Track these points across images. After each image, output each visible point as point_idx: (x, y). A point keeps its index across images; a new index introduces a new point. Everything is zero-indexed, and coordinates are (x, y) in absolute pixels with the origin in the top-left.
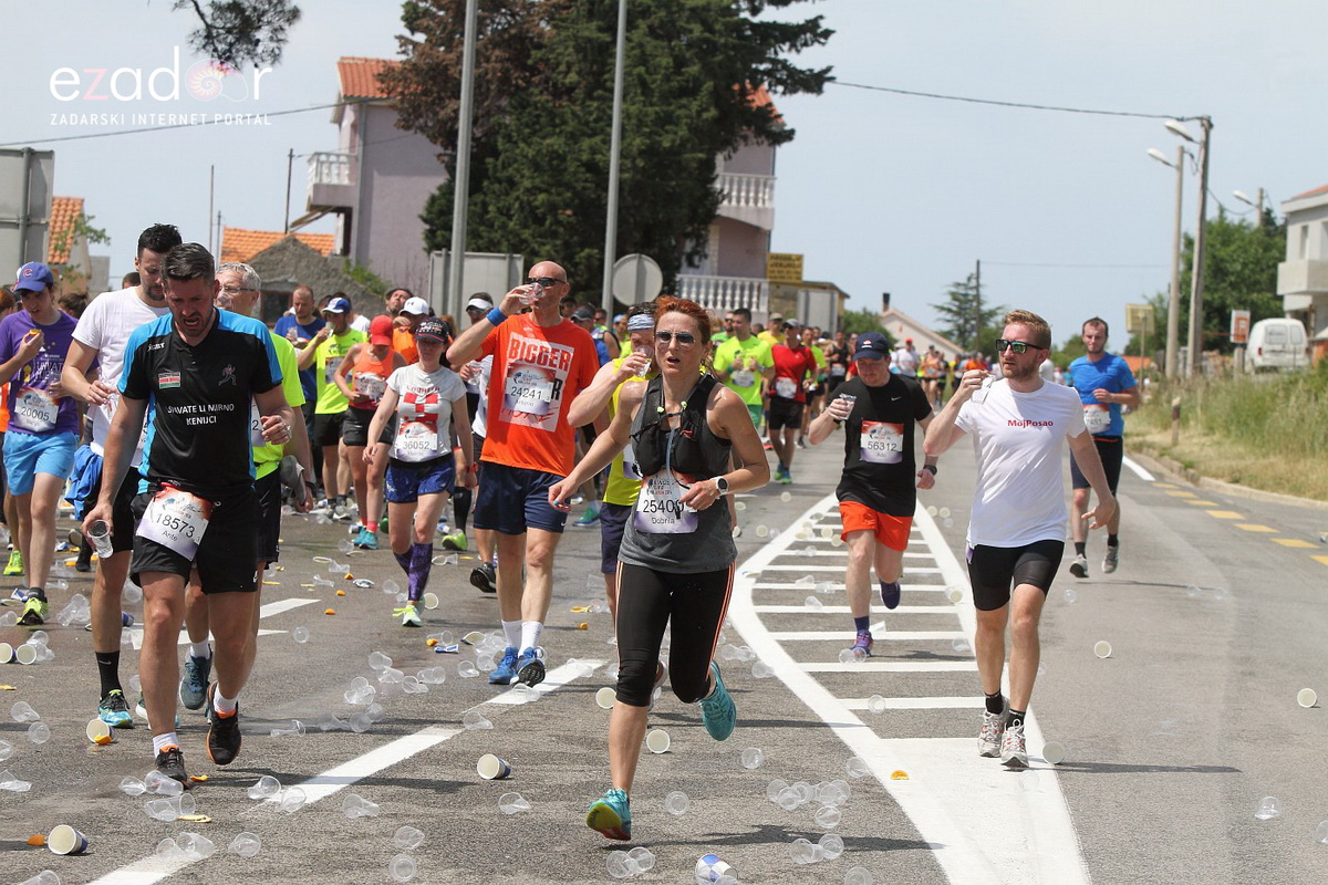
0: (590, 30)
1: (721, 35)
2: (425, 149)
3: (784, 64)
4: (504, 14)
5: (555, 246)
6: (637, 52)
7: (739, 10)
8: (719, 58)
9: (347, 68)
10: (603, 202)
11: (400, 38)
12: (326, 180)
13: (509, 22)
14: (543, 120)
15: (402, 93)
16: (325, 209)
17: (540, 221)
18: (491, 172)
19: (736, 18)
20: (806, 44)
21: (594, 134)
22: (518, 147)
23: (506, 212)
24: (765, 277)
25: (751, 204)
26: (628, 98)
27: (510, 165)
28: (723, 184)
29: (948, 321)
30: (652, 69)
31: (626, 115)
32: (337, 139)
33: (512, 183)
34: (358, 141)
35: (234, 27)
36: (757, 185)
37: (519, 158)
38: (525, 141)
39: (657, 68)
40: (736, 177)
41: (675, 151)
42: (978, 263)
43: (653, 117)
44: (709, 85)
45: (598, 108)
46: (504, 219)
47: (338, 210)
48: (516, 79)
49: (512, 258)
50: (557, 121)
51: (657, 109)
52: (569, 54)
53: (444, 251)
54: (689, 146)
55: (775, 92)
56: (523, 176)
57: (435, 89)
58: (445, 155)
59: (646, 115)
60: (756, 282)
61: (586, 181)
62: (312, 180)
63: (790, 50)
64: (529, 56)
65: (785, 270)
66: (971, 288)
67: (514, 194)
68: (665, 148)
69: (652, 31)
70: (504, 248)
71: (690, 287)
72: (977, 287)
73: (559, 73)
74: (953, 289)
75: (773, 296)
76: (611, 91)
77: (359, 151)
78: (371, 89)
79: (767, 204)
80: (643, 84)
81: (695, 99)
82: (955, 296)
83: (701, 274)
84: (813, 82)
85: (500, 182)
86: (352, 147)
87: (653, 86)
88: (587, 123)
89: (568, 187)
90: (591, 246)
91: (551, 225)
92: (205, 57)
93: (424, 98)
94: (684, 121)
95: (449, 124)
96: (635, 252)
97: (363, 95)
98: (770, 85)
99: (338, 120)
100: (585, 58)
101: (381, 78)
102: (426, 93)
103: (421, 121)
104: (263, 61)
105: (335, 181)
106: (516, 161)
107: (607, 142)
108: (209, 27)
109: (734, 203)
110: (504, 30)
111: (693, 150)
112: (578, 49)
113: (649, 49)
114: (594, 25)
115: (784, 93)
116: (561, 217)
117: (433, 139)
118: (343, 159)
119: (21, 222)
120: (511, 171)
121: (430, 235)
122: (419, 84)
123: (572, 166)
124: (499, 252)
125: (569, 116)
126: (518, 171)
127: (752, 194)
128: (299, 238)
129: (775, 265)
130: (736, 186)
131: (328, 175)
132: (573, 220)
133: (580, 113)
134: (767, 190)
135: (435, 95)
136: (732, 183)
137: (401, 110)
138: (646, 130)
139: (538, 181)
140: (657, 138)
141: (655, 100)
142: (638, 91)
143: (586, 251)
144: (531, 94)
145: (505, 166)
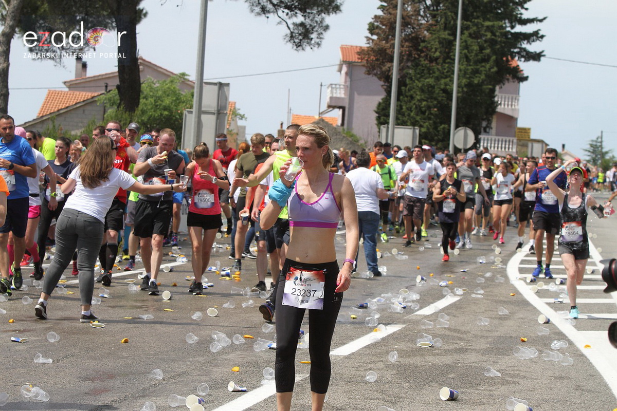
0: (445, 35)
1: (499, 37)
2: (378, 84)
3: (525, 50)
4: (410, 28)
5: (430, 123)
6: (464, 44)
7: (506, 27)
8: (498, 47)
9: (343, 49)
10: (450, 105)
11: (367, 37)
12: (335, 95)
13: (412, 32)
14: (425, 71)
15: (367, 60)
16: (334, 107)
17: (424, 113)
18: (403, 93)
19: (504, 31)
20: (533, 41)
21: (446, 77)
22: (415, 82)
23: (410, 109)
24: (515, 136)
25: (510, 107)
26: (461, 63)
27: (411, 90)
28: (498, 98)
29: (589, 156)
30: (470, 51)
31: (460, 70)
32: (340, 78)
33: (412, 97)
34: (348, 80)
35: (302, 33)
36: (512, 99)
37: (415, 87)
38: (418, 80)
39: (472, 51)
40: (503, 95)
41: (480, 85)
42: (602, 132)
43: (470, 71)
44: (494, 57)
45: (448, 67)
46: (409, 112)
47: (340, 107)
48: (414, 54)
49: (413, 129)
51: (472, 67)
52: (436, 44)
53: (386, 125)
54: (485, 83)
55: (521, 61)
56: (417, 95)
57: (381, 58)
58: (385, 85)
59: (468, 70)
60: (511, 139)
61: (443, 97)
62: (329, 95)
63: (527, 43)
64: (419, 45)
65: (523, 134)
66: (598, 142)
67: (413, 102)
68: (475, 84)
69: (470, 35)
70: (409, 124)
71: (484, 140)
72: (601, 142)
73: (432, 52)
74: (591, 143)
75: (518, 145)
76: (454, 60)
77: (348, 84)
78: (355, 58)
79: (516, 107)
80: (467, 57)
81: (488, 64)
82: (591, 145)
83: (489, 135)
84: (537, 57)
85: (407, 97)
86: (346, 82)
87: (471, 58)
88: (443, 73)
89: (436, 99)
90: (445, 123)
91: (428, 114)
92: (290, 45)
93: (376, 62)
94: (483, 72)
95: (387, 73)
96: (463, 126)
97: (351, 60)
98: (519, 58)
99: (340, 70)
100: (443, 46)
101: (359, 53)
102: (377, 60)
103: (375, 71)
104: (314, 46)
105: (338, 96)
106: (414, 88)
107: (452, 81)
108: (292, 33)
109: (503, 106)
110: (410, 35)
111: (487, 85)
112: (440, 43)
113: (469, 43)
114: (447, 32)
115: (524, 61)
116: (432, 112)
117: (380, 79)
118: (342, 86)
119: (216, 112)
120: (412, 92)
121: (378, 118)
122: (374, 56)
123: (437, 91)
124: (407, 125)
125: (436, 70)
126: (415, 92)
127: (510, 103)
128: (324, 119)
129: (520, 132)
130: (503, 100)
131: (336, 93)
132: (437, 113)
133: (441, 69)
134: (516, 101)
135: (381, 61)
136: (501, 98)
137: (366, 67)
138: (468, 76)
139: (423, 97)
140: (472, 79)
141: (471, 63)
142: (465, 60)
143: (443, 126)
144: (420, 61)
145: (409, 90)
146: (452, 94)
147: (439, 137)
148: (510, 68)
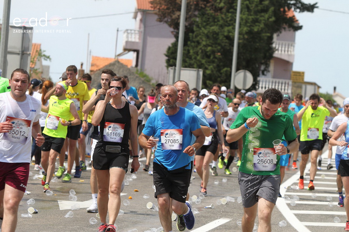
2: (169, 30)
5: (214, 66)
10: (232, 50)
12: (130, 40)
14: (211, 20)
15: (159, 9)
16: (129, 50)
17: (208, 57)
18: (191, 39)
21: (229, 25)
22: (201, 29)
23: (197, 53)
24: (290, 79)
25: (286, 52)
26: (242, 12)
27: (198, 36)
28: (276, 44)
30: (251, 2)
31: (241, 19)
32: (135, 25)
33: (199, 43)
34: (142, 26)
36: (288, 45)
37: (202, 34)
38: (204, 27)
39: (253, 2)
40: (281, 42)
41: (259, 33)
43: (251, 20)
44: (272, 9)
45: (231, 16)
46: (195, 55)
47: (134, 51)
48: (201, 4)
49: (198, 71)
50: (216, 20)
51: (253, 17)
53: (173, 67)
54: (264, 31)
55: (296, 11)
56: (203, 40)
57: (171, 7)
59: (249, 19)
60: (287, 81)
61: (226, 43)
62: (125, 40)
65: (298, 77)
67: (199, 47)
68: (255, 32)
71: (263, 82)
73: (217, 3)
75: (293, 86)
76: (236, 10)
77: (142, 29)
78: (148, 7)
79: (292, 53)
80: (248, 8)
81: (267, 14)
83: (267, 78)
84: (310, 8)
85: (194, 42)
86: (140, 28)
87: (252, 8)
88: (227, 22)
89: (219, 44)
90: (227, 66)
91: (213, 58)
93: (167, 11)
94: (263, 21)
95: (176, 20)
96: (243, 69)
97: (145, 9)
98: (294, 9)
99: (135, 17)
101: (152, 3)
102: (168, 9)
103: (166, 19)
105: (133, 40)
106: (200, 35)
107: (234, 28)
109: (280, 52)
111: (266, 32)
115: (300, 12)
116: (216, 56)
117: (170, 26)
118: (137, 32)
119: (20, 53)
120: (198, 38)
121: (168, 61)
122: (165, 5)
123: (221, 37)
124: (193, 68)
125: (220, 19)
126: (201, 38)
127: (286, 49)
128: (120, 61)
129: (294, 75)
130: (280, 46)
131: (131, 37)
132: (221, 57)
133: (224, 18)
134: (292, 47)
135: (171, 10)
137: (158, 15)
138: (248, 24)
139: (208, 42)
140: (252, 28)
141: (252, 13)
142: (246, 10)
143: (225, 69)
144: (207, 10)
145: (196, 36)
146: (234, 40)
147: (222, 78)
148: (286, 18)
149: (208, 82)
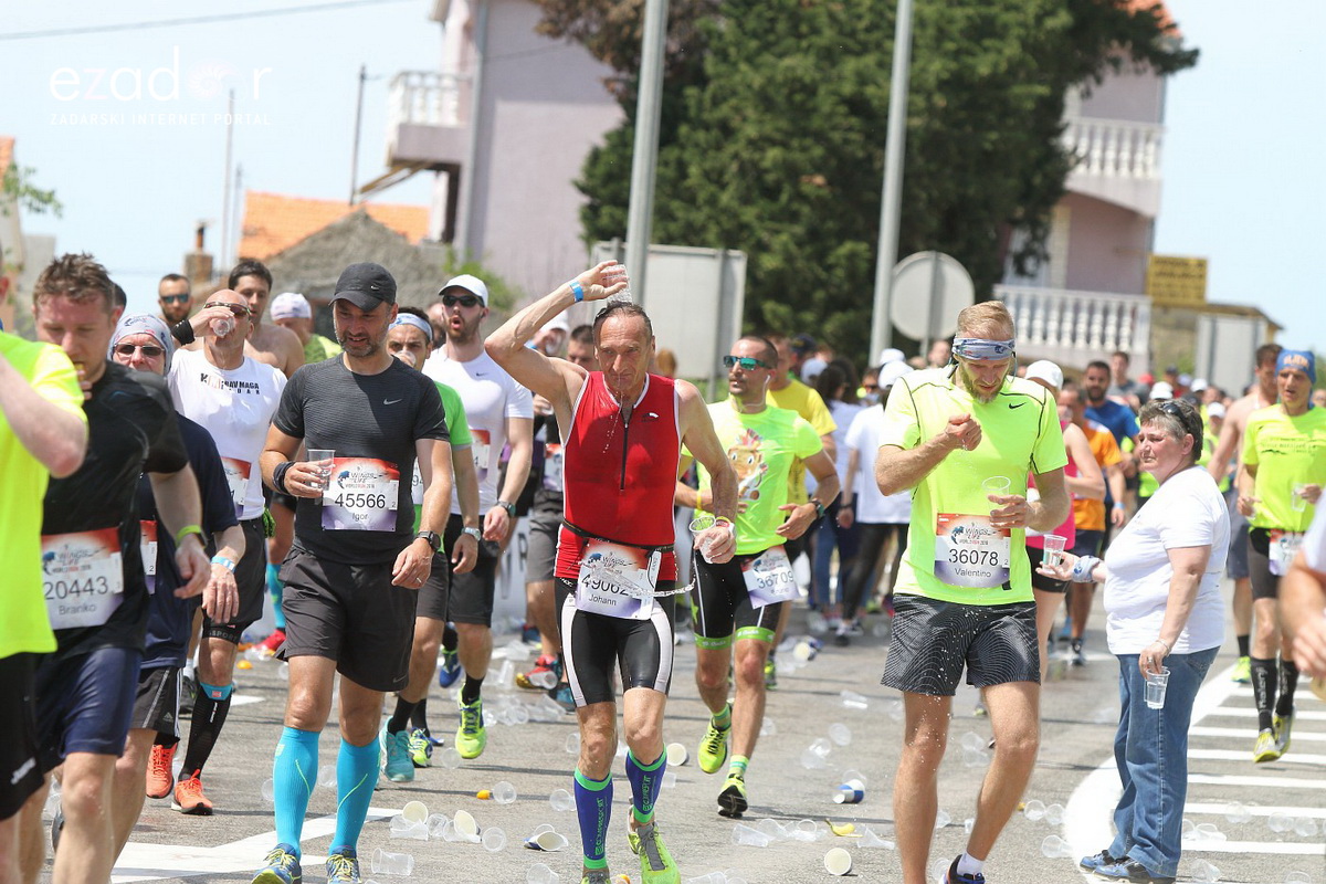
2: (593, 72)
5: (795, 235)
10: (877, 165)
12: (418, 118)
14: (781, 26)
16: (416, 165)
17: (771, 193)
18: (692, 112)
21: (864, 49)
22: (737, 70)
23: (716, 178)
24: (1143, 292)
25: (1124, 170)
27: (725, 99)
28: (1078, 136)
31: (919, 22)
32: (441, 49)
33: (727, 130)
34: (474, 54)
36: (1135, 141)
37: (741, 89)
38: (749, 60)
40: (1100, 124)
41: (996, 83)
43: (961, 24)
45: (872, 9)
46: (713, 188)
47: (438, 167)
49: (726, 258)
51: (970, 11)
53: (614, 243)
54: (1022, 75)
56: (745, 119)
59: (951, 21)
60: (1129, 301)
61: (850, 129)
62: (395, 117)
65: (1177, 281)
67: (730, 149)
68: (981, 77)
70: (711, 235)
71: (1018, 304)
75: (1155, 321)
77: (473, 70)
79: (1151, 173)
83: (1038, 286)
85: (707, 127)
86: (462, 64)
88: (853, 34)
89: (819, 137)
90: (856, 237)
91: (791, 200)
94: (1016, 31)
95: (626, 30)
96: (928, 248)
99: (441, 16)
103: (580, 23)
105: (434, 119)
106: (734, 93)
107: (886, 65)
109: (1095, 168)
111: (1030, 80)
116: (806, 188)
117: (599, 53)
118: (448, 82)
120: (725, 110)
121: (590, 214)
123: (825, 102)
124: (704, 244)
125: (823, 20)
126: (737, 109)
127: (1125, 155)
128: (372, 212)
129: (1161, 274)
130: (1098, 143)
131: (424, 107)
132: (825, 192)
133: (842, 16)
134: (1151, 147)
136: (1091, 137)
138: (950, 46)
139: (768, 129)
140: (969, 60)
143: (847, 247)
145: (716, 102)
146: (886, 117)
147: (833, 290)
148: (1122, 15)
149: (769, 306)
